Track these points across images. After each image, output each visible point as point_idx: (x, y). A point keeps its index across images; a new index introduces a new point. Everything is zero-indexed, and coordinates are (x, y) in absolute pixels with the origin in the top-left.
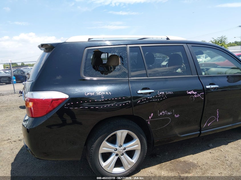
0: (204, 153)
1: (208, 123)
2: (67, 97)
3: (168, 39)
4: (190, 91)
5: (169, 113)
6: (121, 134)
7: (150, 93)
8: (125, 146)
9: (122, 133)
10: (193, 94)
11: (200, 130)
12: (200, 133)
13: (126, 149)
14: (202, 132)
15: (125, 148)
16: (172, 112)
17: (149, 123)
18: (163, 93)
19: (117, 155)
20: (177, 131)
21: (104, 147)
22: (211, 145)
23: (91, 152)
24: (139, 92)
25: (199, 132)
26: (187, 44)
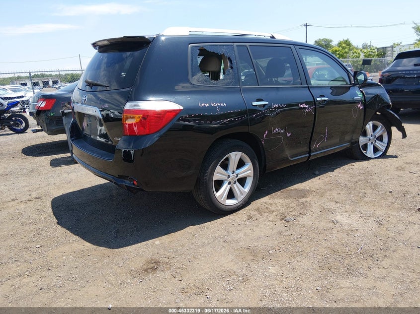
0: (313, 180)
1: (317, 144)
2: (182, 108)
3: (273, 37)
4: (301, 104)
5: (282, 131)
6: (235, 157)
7: (264, 105)
8: (237, 172)
9: (236, 155)
10: (305, 108)
11: (309, 153)
12: (310, 156)
13: (239, 176)
14: (311, 154)
15: (237, 175)
16: (285, 130)
17: (263, 143)
18: (277, 106)
19: (230, 183)
20: (288, 153)
21: (218, 173)
22: (317, 172)
23: (206, 179)
24: (254, 104)
25: (308, 155)
26: (294, 45)
